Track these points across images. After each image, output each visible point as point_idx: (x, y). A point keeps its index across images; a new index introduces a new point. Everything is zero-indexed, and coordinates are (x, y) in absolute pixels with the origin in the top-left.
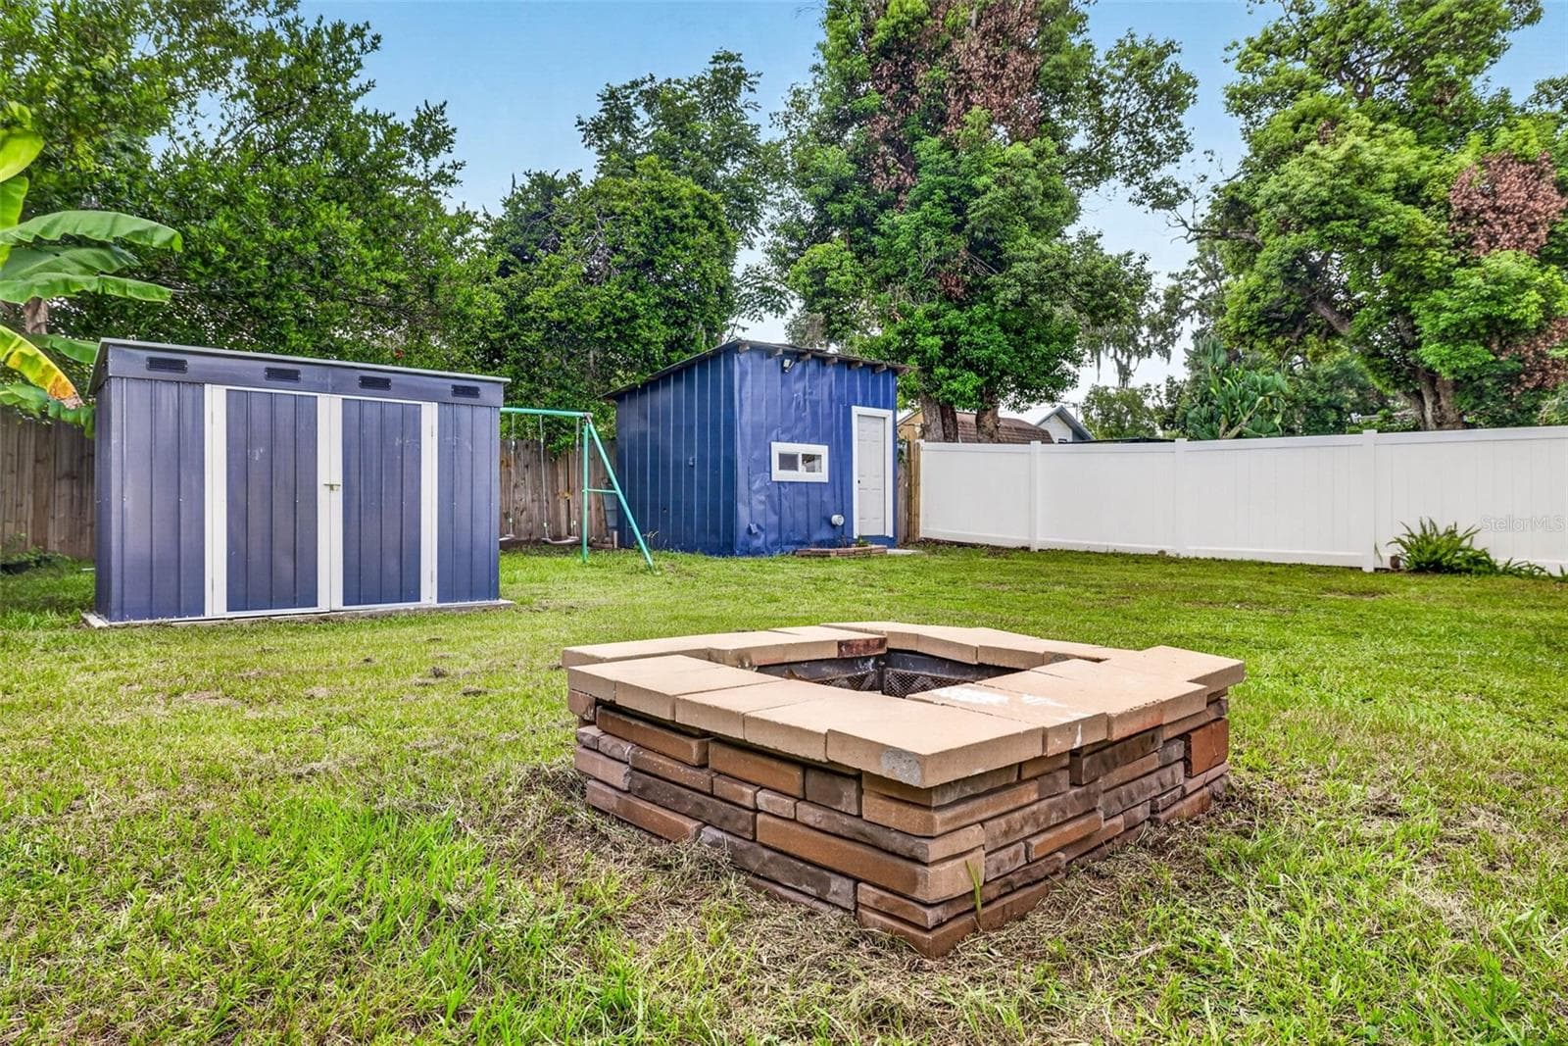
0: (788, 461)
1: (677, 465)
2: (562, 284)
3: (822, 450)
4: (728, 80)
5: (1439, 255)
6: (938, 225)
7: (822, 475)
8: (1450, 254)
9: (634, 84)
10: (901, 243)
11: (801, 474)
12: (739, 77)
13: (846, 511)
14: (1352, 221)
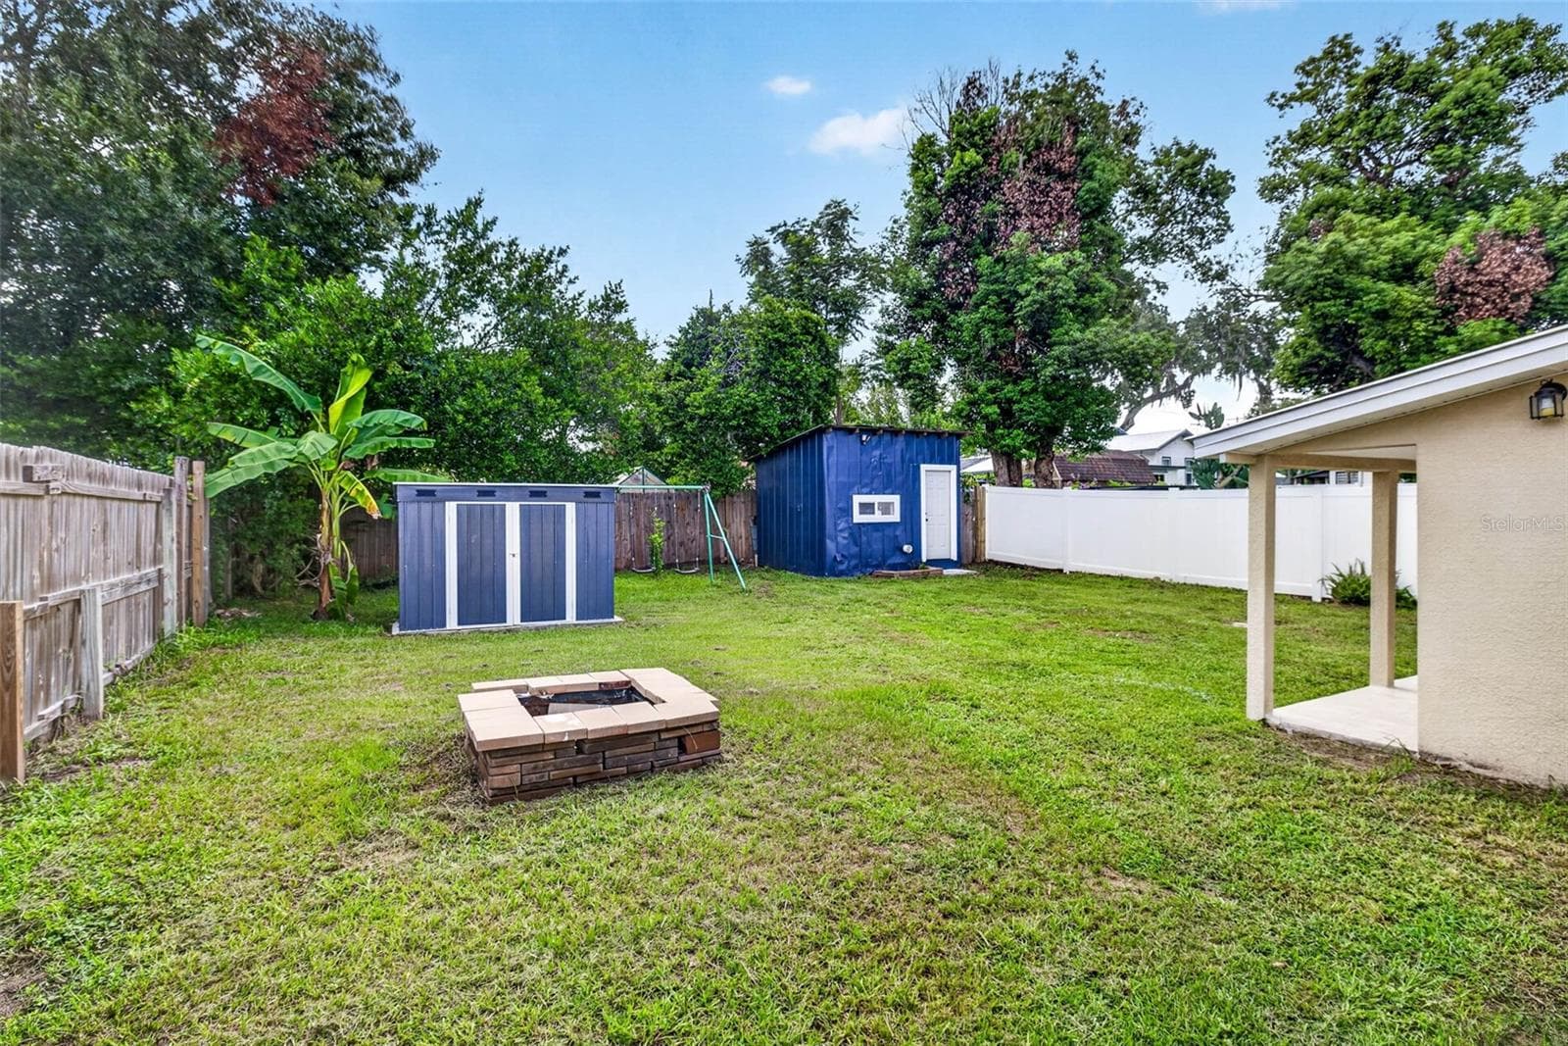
0: (867, 508)
1: (791, 509)
2: (707, 390)
3: (896, 499)
4: (836, 220)
5: (1423, 325)
6: (993, 322)
7: (895, 517)
8: (1435, 324)
9: (773, 230)
10: (966, 336)
11: (878, 517)
12: (845, 214)
13: (916, 543)
14: (1338, 301)
